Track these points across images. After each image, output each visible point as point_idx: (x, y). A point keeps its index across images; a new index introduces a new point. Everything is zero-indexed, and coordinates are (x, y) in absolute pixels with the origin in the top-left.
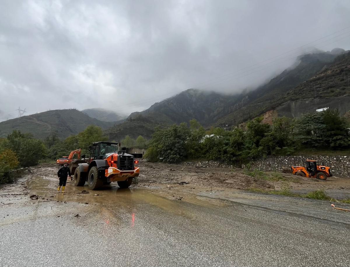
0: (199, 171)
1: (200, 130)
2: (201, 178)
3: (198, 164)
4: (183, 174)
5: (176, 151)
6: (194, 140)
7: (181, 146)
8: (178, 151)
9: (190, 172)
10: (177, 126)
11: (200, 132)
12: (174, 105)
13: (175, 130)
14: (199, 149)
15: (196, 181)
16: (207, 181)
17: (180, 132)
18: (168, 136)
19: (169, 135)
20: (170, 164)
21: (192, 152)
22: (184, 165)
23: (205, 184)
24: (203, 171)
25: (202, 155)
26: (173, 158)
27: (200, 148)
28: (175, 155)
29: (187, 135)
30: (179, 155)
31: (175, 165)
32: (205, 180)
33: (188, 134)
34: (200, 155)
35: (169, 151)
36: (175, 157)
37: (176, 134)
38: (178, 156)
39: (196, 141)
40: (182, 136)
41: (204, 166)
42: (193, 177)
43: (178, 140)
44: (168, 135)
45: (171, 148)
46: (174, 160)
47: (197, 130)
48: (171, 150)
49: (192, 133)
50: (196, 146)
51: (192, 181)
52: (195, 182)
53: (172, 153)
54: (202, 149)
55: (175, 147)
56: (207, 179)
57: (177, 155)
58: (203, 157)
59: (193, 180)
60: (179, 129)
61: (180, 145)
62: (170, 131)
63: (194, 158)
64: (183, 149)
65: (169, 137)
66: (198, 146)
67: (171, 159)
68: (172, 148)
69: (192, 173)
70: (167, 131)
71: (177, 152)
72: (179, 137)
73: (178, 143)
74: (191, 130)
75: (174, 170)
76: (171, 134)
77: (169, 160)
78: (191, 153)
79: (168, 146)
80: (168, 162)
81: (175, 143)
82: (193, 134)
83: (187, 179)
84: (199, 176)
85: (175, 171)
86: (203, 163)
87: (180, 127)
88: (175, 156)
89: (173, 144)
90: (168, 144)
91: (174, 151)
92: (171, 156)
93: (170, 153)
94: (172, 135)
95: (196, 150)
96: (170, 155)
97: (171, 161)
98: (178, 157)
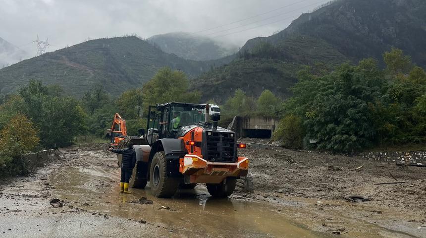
0: (404, 173)
1: (413, 77)
2: (402, 191)
3: (403, 159)
4: (359, 179)
5: (350, 124)
6: (393, 101)
7: (360, 114)
8: (352, 126)
9: (379, 176)
10: (351, 67)
11: (413, 81)
12: (348, 17)
13: (347, 77)
14: (408, 123)
15: (388, 197)
16: (417, 199)
17: (358, 81)
18: (330, 91)
19: (332, 88)
20: (334, 154)
21: (388, 129)
22: (368, 159)
23: (410, 205)
24: (413, 176)
25: (416, 138)
26: (342, 142)
27: (410, 119)
28: (346, 134)
29: (376, 87)
30: (356, 134)
31: (344, 158)
32: (412, 196)
33: (381, 87)
34: (410, 137)
35: (331, 126)
36: (346, 139)
37: (350, 87)
38: (354, 138)
39: (400, 103)
40: (364, 91)
41: (421, 164)
42: (381, 188)
43: (353, 100)
44: (329, 88)
45: (337, 119)
46: (343, 148)
47: (406, 77)
48: (338, 123)
49: (390, 83)
50: (398, 115)
51: (378, 196)
52: (387, 199)
53: (338, 129)
54: (415, 122)
55: (346, 116)
56: (418, 193)
57: (350, 135)
58: (417, 142)
59: (382, 194)
60: (355, 75)
61: (358, 113)
62: (334, 79)
63: (395, 143)
64: (365, 121)
65: (332, 93)
66: (404, 115)
67: (336, 143)
68: (339, 119)
69: (382, 178)
70: (326, 80)
71: (352, 129)
72: (356, 93)
73: (354, 106)
74: (387, 77)
75: (338, 169)
76: (337, 85)
77: (330, 145)
78: (385, 133)
79: (329, 113)
80: (329, 150)
81: (348, 107)
82: (392, 87)
83: (368, 191)
84: (398, 185)
85: (341, 172)
86: (418, 156)
87: (359, 70)
88: (345, 136)
89: (342, 110)
90: (330, 108)
91: (343, 126)
92: (337, 136)
93: (333, 129)
94: (338, 89)
95: (400, 124)
96: (335, 135)
97: (336, 147)
98: (353, 140)
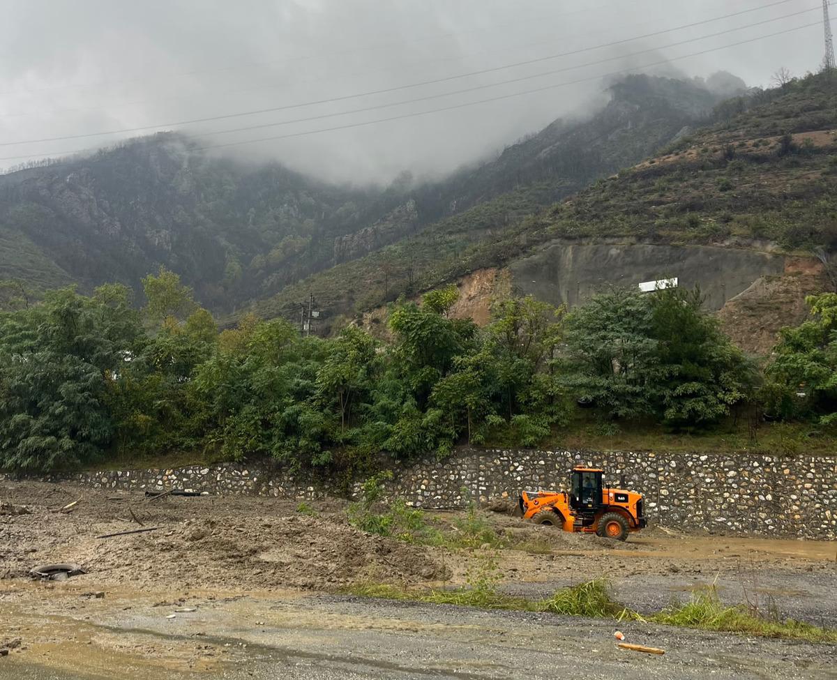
0: (154, 511)
1: (194, 327)
2: (150, 546)
3: (160, 482)
4: (67, 528)
5: (61, 415)
6: (152, 369)
7: (86, 394)
8: (69, 418)
9: (108, 519)
10: (78, 297)
11: (194, 335)
12: (83, 196)
13: (67, 317)
14: (175, 412)
15: (121, 561)
16: (174, 560)
17: (89, 325)
18: (27, 343)
19: (33, 337)
20: (20, 478)
21: (138, 423)
22: (92, 486)
23: (162, 573)
24: (174, 513)
25: (191, 442)
26: (40, 452)
27: (180, 406)
28: (49, 434)
29: (123, 342)
30: (73, 435)
31: (42, 486)
32: (167, 555)
33: (132, 342)
34: (177, 440)
35: (19, 417)
36: (50, 447)
37: (70, 338)
38: (67, 443)
39: (166, 374)
40: (99, 347)
41: (191, 491)
42: (111, 544)
43: (74, 363)
44: (27, 337)
45: (36, 402)
46: (42, 464)
47: (182, 325)
48: (35, 411)
49: (151, 335)
50: (160, 398)
51: (101, 561)
52: (118, 566)
53: (36, 424)
54: (188, 412)
55: (56, 397)
56: (178, 548)
57: (59, 437)
58: (189, 449)
59: (110, 557)
60: (84, 315)
61: (82, 391)
62: (39, 319)
63: (149, 451)
64: (95, 407)
65: (32, 349)
66: (171, 397)
67: (26, 455)
68: (39, 404)
69: (114, 523)
70: (20, 319)
71: (65, 425)
72: (83, 350)
73: (76, 378)
74: (147, 323)
75: (23, 512)
76: (45, 333)
77: (14, 458)
78: (133, 432)
79: (19, 391)
80: (9, 470)
81: (62, 378)
82: (153, 342)
83: (82, 552)
84: (144, 534)
85: (27, 517)
86: (188, 476)
87: (94, 306)
88: (48, 439)
89: (48, 386)
90: (22, 379)
91: (47, 417)
92: (30, 440)
93: (25, 424)
94: (45, 342)
95: (162, 415)
96: (26, 437)
97: (25, 463)
98: (66, 447)
